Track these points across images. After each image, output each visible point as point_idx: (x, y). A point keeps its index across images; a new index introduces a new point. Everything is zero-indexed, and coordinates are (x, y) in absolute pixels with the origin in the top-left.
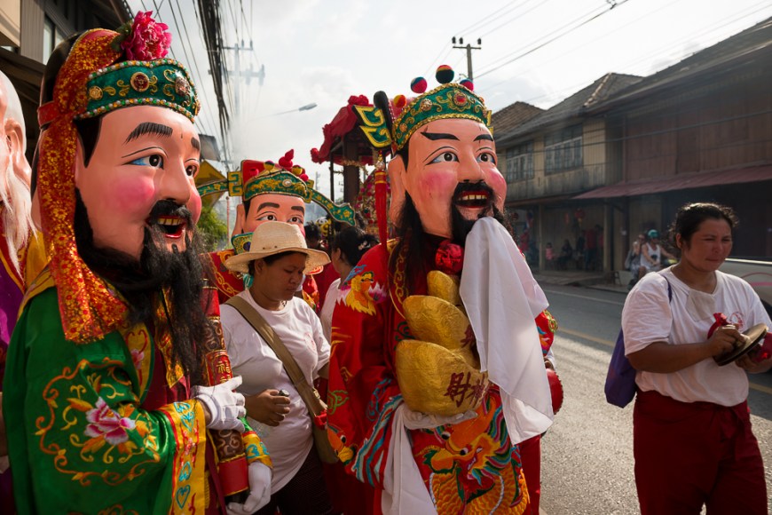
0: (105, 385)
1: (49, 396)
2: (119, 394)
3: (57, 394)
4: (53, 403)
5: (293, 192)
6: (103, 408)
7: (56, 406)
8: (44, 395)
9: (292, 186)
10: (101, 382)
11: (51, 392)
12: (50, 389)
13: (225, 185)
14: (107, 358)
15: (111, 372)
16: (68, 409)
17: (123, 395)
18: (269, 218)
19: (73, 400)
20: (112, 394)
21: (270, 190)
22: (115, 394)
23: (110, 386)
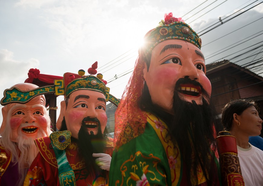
0: (150, 171)
1: (123, 169)
2: (157, 180)
3: (126, 169)
4: (124, 173)
5: (98, 89)
6: (144, 181)
7: (125, 176)
8: (121, 168)
9: (97, 85)
10: (148, 169)
11: (124, 167)
12: (124, 166)
13: (53, 89)
14: (152, 154)
15: (155, 165)
16: (129, 178)
17: (159, 181)
18: (82, 106)
19: (132, 173)
20: (153, 178)
21: (82, 87)
22: (155, 178)
23: (153, 173)
